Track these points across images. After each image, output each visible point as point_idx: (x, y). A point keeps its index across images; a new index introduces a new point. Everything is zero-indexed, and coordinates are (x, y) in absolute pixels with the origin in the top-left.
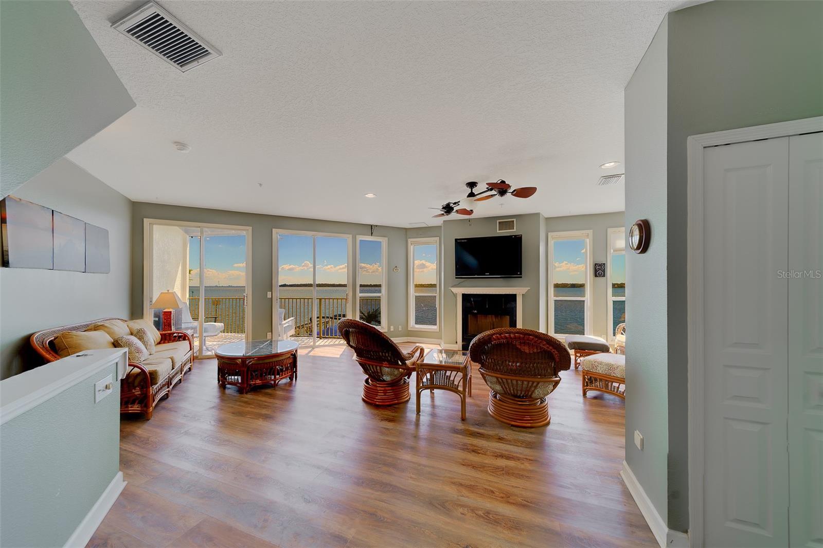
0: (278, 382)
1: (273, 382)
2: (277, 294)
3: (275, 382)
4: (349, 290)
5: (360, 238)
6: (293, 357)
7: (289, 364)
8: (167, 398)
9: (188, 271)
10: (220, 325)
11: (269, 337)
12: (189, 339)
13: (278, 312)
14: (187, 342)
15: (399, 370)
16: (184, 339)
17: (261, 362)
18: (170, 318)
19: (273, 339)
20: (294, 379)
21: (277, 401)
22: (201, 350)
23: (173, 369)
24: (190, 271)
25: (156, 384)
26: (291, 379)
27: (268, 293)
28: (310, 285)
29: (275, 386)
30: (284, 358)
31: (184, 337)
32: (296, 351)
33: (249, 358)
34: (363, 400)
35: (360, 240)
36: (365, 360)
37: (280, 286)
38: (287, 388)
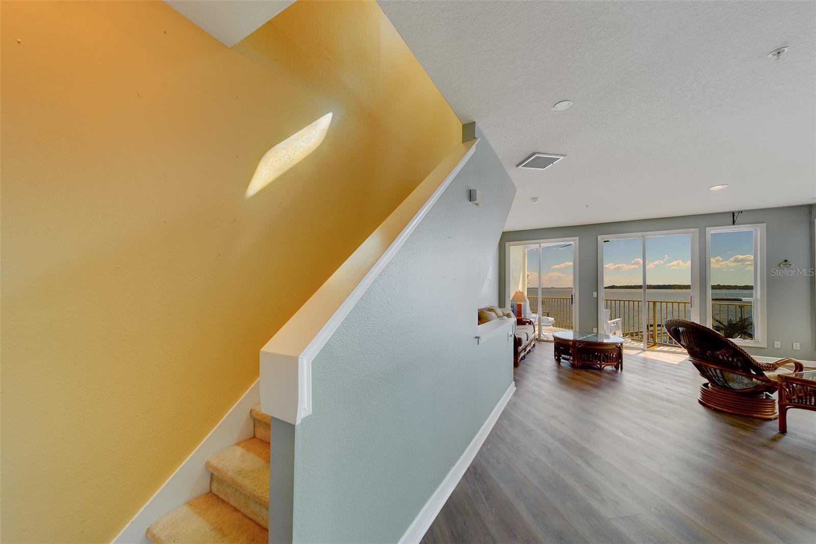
0: (604, 367)
1: (599, 366)
2: (602, 294)
3: (601, 366)
4: (695, 293)
5: (711, 231)
6: (619, 349)
7: (615, 356)
8: (525, 358)
9: (526, 276)
10: (551, 319)
11: (595, 330)
12: (533, 323)
13: (604, 312)
14: (532, 326)
15: (752, 381)
16: (530, 324)
17: (588, 347)
18: (521, 309)
19: (599, 332)
20: (620, 369)
21: (603, 379)
22: (539, 335)
23: (527, 340)
24: (528, 276)
25: (521, 346)
26: (617, 367)
27: (594, 293)
28: (640, 287)
29: (601, 369)
30: (608, 348)
31: (530, 323)
32: (621, 344)
33: (579, 341)
34: (700, 402)
35: (711, 234)
36: (700, 361)
37: (605, 288)
38: (613, 374)
